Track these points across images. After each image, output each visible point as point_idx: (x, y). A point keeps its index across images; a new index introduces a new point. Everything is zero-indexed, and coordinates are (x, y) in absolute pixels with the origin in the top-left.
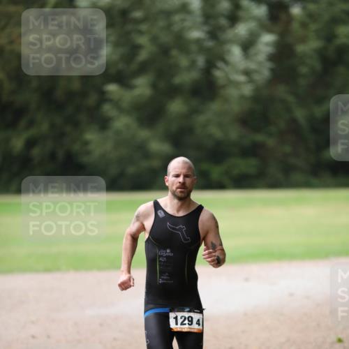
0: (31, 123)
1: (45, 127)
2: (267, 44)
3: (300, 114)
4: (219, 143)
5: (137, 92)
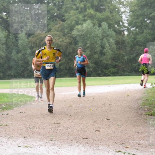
1: (64, 61)
3: (126, 58)
5: (87, 52)
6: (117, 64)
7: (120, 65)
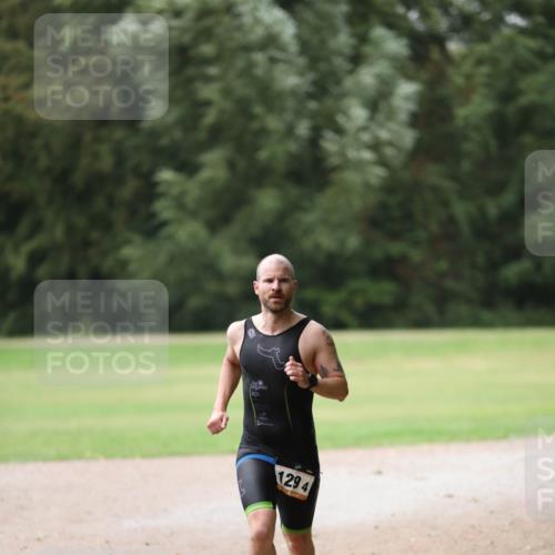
0: (37, 227)
1: (59, 232)
2: (407, 98)
3: (461, 210)
4: (332, 257)
5: (205, 174)
6: (396, 248)
7: (416, 255)
